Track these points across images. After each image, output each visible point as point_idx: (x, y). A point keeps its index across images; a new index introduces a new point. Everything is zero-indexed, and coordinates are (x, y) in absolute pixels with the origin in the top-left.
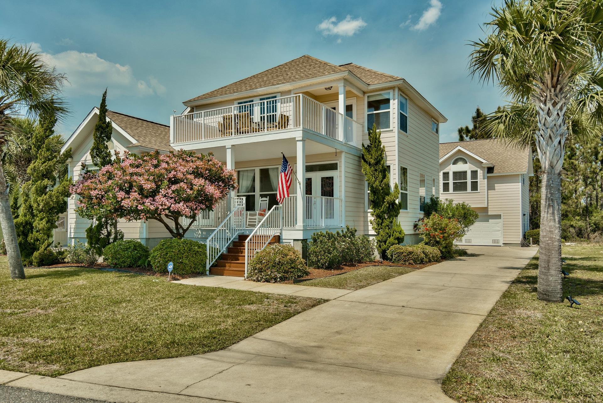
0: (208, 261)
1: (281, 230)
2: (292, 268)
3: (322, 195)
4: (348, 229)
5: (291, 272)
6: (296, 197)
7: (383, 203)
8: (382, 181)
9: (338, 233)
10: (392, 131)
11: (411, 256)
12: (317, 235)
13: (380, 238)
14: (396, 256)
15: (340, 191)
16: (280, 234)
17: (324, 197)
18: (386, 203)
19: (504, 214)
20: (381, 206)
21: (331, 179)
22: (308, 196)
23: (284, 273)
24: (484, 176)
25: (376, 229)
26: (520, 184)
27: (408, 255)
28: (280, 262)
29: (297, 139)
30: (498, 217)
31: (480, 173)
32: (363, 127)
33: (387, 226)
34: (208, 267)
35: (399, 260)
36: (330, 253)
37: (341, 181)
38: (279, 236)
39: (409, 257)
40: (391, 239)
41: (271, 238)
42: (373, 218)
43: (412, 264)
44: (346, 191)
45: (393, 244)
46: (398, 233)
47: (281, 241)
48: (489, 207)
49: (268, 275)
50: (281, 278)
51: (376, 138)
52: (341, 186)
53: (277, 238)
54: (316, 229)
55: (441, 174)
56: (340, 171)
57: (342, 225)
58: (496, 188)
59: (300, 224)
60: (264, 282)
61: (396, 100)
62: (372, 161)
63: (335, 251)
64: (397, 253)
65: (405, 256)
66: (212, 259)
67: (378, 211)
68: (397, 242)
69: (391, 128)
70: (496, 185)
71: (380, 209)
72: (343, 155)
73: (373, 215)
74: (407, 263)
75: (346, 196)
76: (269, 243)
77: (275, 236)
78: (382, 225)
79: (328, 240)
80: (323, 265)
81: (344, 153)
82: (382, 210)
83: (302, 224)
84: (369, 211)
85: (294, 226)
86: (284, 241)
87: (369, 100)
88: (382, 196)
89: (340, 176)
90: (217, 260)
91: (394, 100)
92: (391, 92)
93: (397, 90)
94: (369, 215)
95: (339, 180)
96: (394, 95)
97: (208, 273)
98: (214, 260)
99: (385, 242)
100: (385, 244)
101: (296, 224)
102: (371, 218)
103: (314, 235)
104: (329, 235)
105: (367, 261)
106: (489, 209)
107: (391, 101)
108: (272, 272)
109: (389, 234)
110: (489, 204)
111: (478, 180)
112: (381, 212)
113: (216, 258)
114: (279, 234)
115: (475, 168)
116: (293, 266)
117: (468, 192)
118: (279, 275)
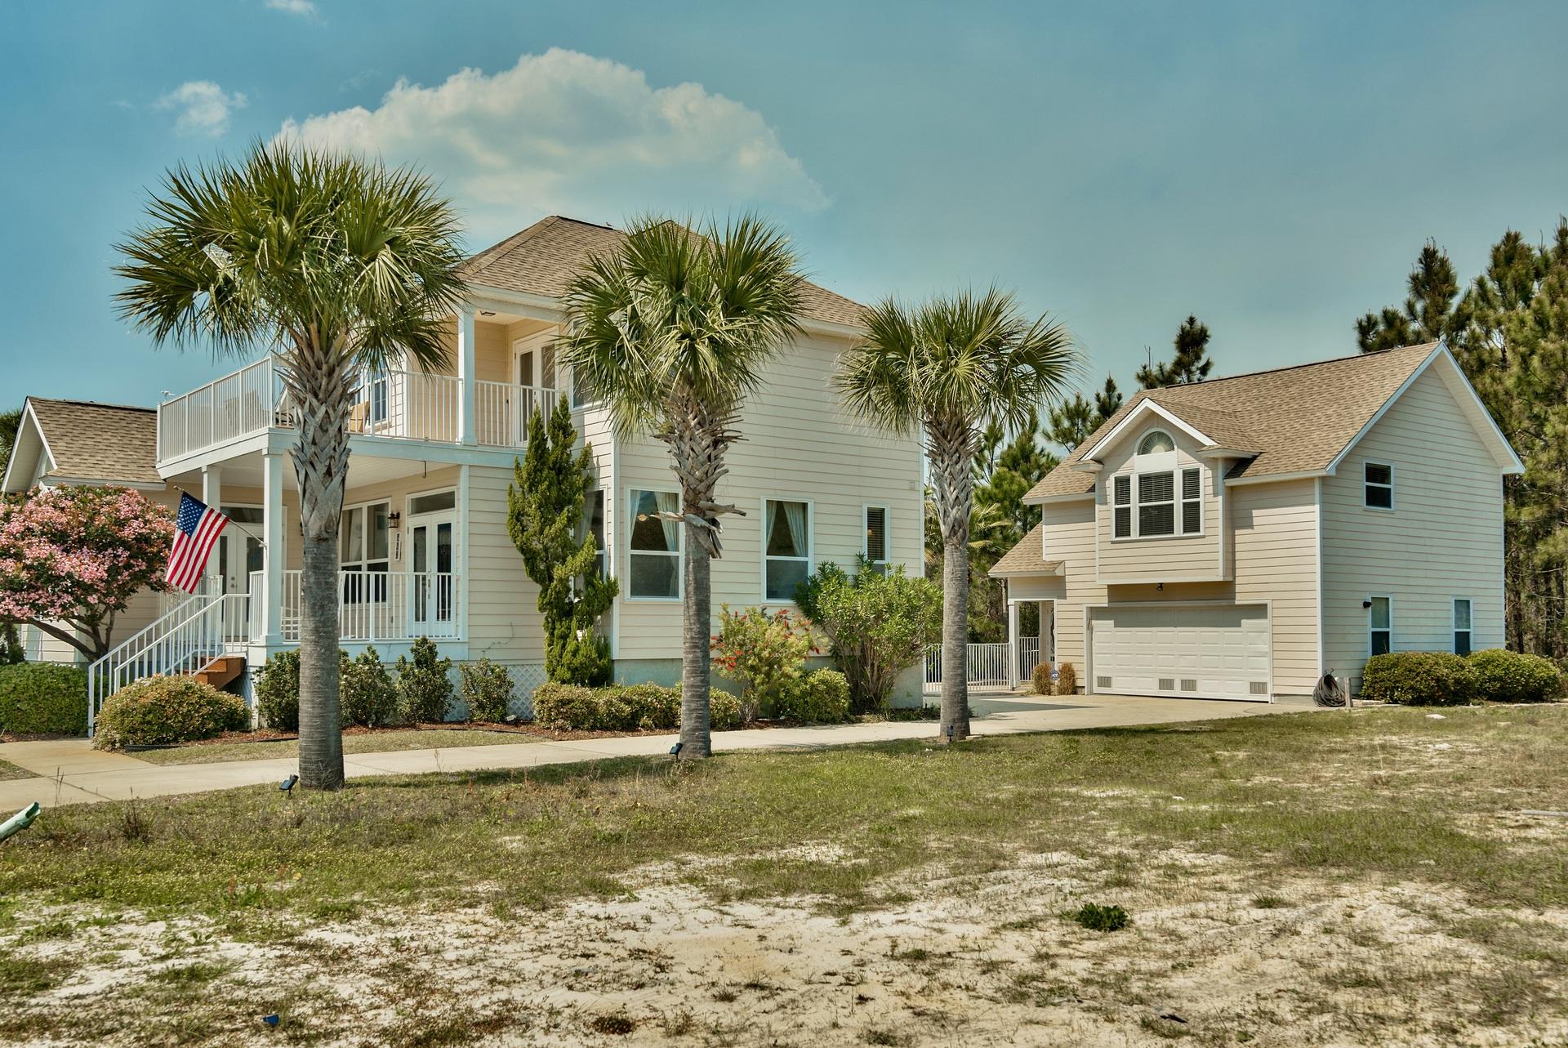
0: (91, 708)
1: (248, 646)
15: (458, 557)
16: (246, 654)
18: (555, 582)
19: (1276, 604)
24: (1215, 485)
26: (1317, 508)
29: (264, 452)
30: (1259, 611)
31: (1206, 477)
34: (92, 721)
37: (458, 534)
38: (243, 660)
44: (472, 558)
47: (246, 669)
48: (1238, 580)
52: (458, 545)
53: (236, 663)
55: (1111, 484)
56: (458, 511)
57: (459, 636)
58: (1256, 521)
70: (1255, 513)
72: (463, 474)
75: (472, 569)
76: (202, 674)
77: (225, 660)
81: (465, 468)
83: (266, 634)
88: (547, 566)
89: (458, 522)
95: (456, 531)
97: (90, 732)
106: (1238, 589)
110: (1238, 572)
111: (1201, 500)
114: (243, 655)
115: (1192, 464)
117: (1176, 535)
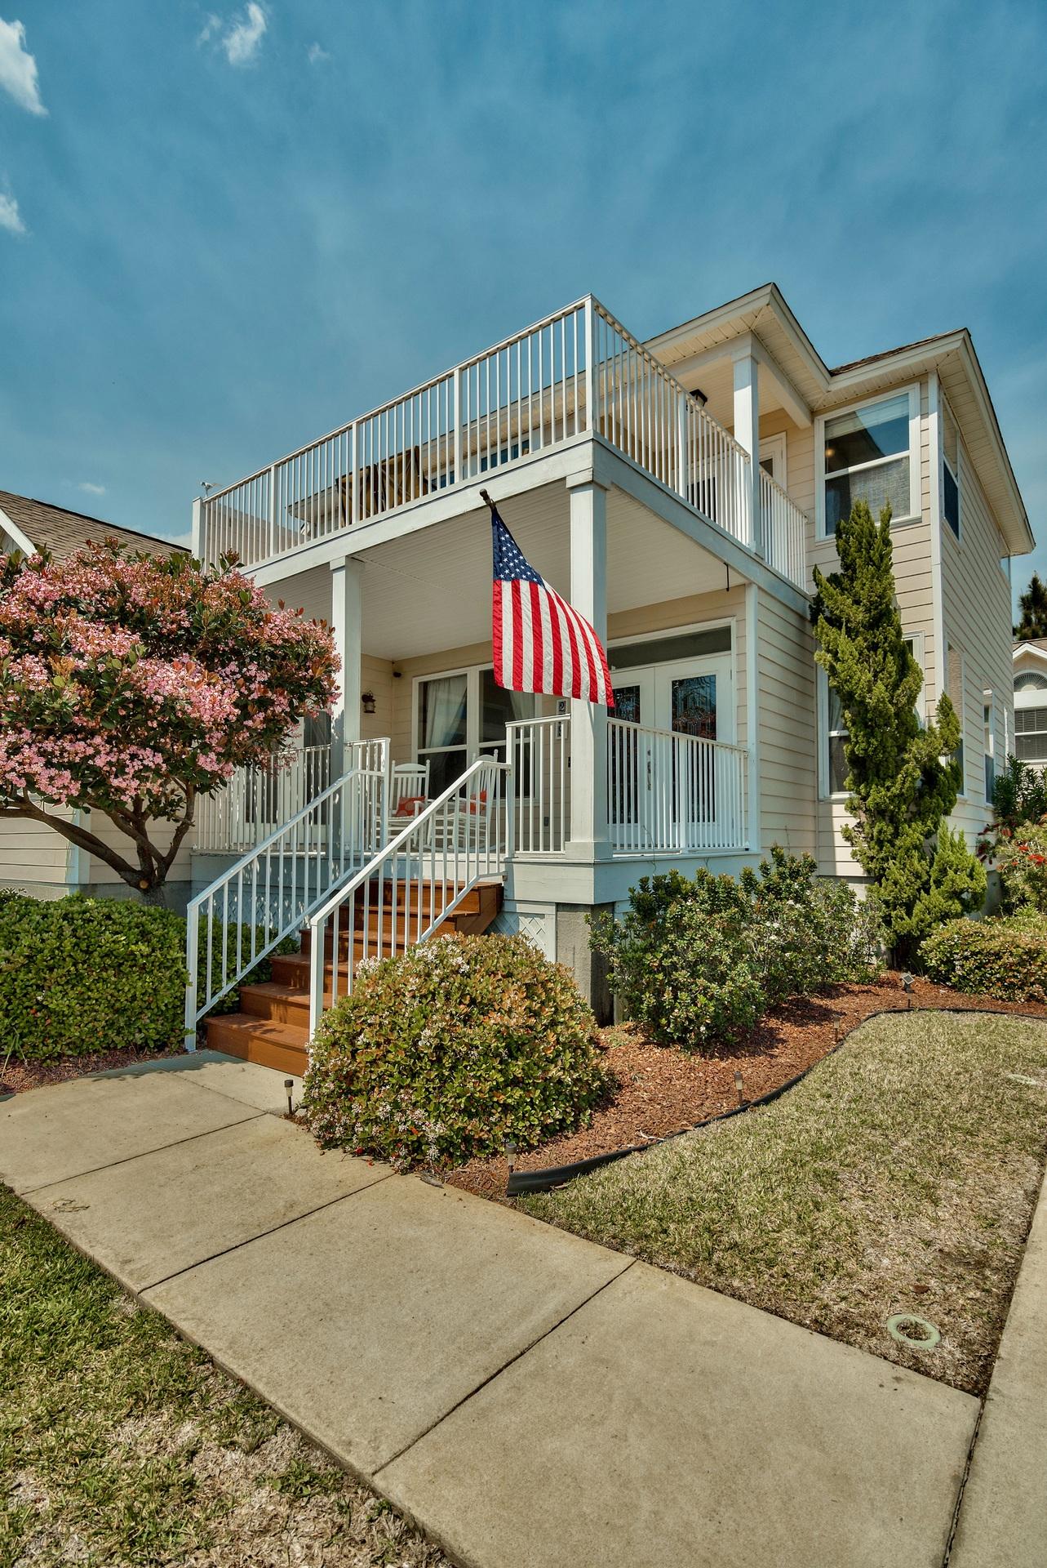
0: (191, 992)
1: (508, 862)
2: (515, 1082)
3: (675, 729)
4: (780, 860)
5: (506, 1108)
6: (568, 723)
7: (898, 768)
8: (896, 686)
9: (749, 880)
10: (919, 520)
11: (1034, 968)
12: (656, 888)
13: (886, 892)
14: (969, 964)
15: (742, 724)
16: (505, 878)
17: (684, 739)
18: (912, 764)
20: (893, 777)
21: (708, 682)
22: (618, 722)
23: (465, 1111)
25: (872, 858)
27: (1022, 963)
28: (440, 1048)
29: (570, 483)
32: (811, 523)
33: (916, 847)
34: (192, 1017)
35: (981, 983)
36: (721, 979)
37: (742, 689)
38: (499, 889)
39: (1029, 974)
40: (936, 898)
41: (458, 897)
42: (852, 822)
43: (1040, 1001)
44: (760, 725)
45: (944, 917)
46: (964, 875)
47: (507, 907)
49: (376, 1121)
50: (447, 1147)
51: (872, 535)
52: (742, 706)
53: (490, 896)
54: (652, 861)
56: (742, 654)
57: (746, 845)
59: (583, 837)
60: (360, 1153)
61: (934, 418)
62: (859, 616)
63: (742, 966)
64: (974, 954)
65: (1008, 968)
66: (217, 981)
67: (878, 795)
68: (957, 907)
69: (914, 513)
71: (888, 789)
72: (752, 597)
73: (852, 809)
74: (1021, 996)
75: (761, 743)
76: (448, 919)
77: (477, 890)
78: (893, 845)
79: (710, 913)
80: (686, 1030)
81: (754, 588)
82: (895, 790)
83: (589, 840)
84: (836, 796)
85: (557, 848)
86: (520, 908)
87: (830, 437)
88: (896, 739)
89: (742, 672)
90: (242, 983)
91: (924, 415)
92: (913, 391)
93: (933, 385)
94: (838, 810)
95: (734, 684)
96: (924, 399)
97: (191, 1040)
98: (227, 987)
99: (909, 908)
100: (909, 914)
101: (568, 838)
102: (842, 818)
103: (644, 887)
104: (712, 891)
105: (851, 982)
107: (914, 425)
108: (396, 1105)
109: (925, 878)
112: (892, 800)
113: (240, 975)
114: (499, 880)
116: (516, 1070)
118: (435, 1130)
